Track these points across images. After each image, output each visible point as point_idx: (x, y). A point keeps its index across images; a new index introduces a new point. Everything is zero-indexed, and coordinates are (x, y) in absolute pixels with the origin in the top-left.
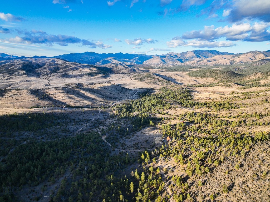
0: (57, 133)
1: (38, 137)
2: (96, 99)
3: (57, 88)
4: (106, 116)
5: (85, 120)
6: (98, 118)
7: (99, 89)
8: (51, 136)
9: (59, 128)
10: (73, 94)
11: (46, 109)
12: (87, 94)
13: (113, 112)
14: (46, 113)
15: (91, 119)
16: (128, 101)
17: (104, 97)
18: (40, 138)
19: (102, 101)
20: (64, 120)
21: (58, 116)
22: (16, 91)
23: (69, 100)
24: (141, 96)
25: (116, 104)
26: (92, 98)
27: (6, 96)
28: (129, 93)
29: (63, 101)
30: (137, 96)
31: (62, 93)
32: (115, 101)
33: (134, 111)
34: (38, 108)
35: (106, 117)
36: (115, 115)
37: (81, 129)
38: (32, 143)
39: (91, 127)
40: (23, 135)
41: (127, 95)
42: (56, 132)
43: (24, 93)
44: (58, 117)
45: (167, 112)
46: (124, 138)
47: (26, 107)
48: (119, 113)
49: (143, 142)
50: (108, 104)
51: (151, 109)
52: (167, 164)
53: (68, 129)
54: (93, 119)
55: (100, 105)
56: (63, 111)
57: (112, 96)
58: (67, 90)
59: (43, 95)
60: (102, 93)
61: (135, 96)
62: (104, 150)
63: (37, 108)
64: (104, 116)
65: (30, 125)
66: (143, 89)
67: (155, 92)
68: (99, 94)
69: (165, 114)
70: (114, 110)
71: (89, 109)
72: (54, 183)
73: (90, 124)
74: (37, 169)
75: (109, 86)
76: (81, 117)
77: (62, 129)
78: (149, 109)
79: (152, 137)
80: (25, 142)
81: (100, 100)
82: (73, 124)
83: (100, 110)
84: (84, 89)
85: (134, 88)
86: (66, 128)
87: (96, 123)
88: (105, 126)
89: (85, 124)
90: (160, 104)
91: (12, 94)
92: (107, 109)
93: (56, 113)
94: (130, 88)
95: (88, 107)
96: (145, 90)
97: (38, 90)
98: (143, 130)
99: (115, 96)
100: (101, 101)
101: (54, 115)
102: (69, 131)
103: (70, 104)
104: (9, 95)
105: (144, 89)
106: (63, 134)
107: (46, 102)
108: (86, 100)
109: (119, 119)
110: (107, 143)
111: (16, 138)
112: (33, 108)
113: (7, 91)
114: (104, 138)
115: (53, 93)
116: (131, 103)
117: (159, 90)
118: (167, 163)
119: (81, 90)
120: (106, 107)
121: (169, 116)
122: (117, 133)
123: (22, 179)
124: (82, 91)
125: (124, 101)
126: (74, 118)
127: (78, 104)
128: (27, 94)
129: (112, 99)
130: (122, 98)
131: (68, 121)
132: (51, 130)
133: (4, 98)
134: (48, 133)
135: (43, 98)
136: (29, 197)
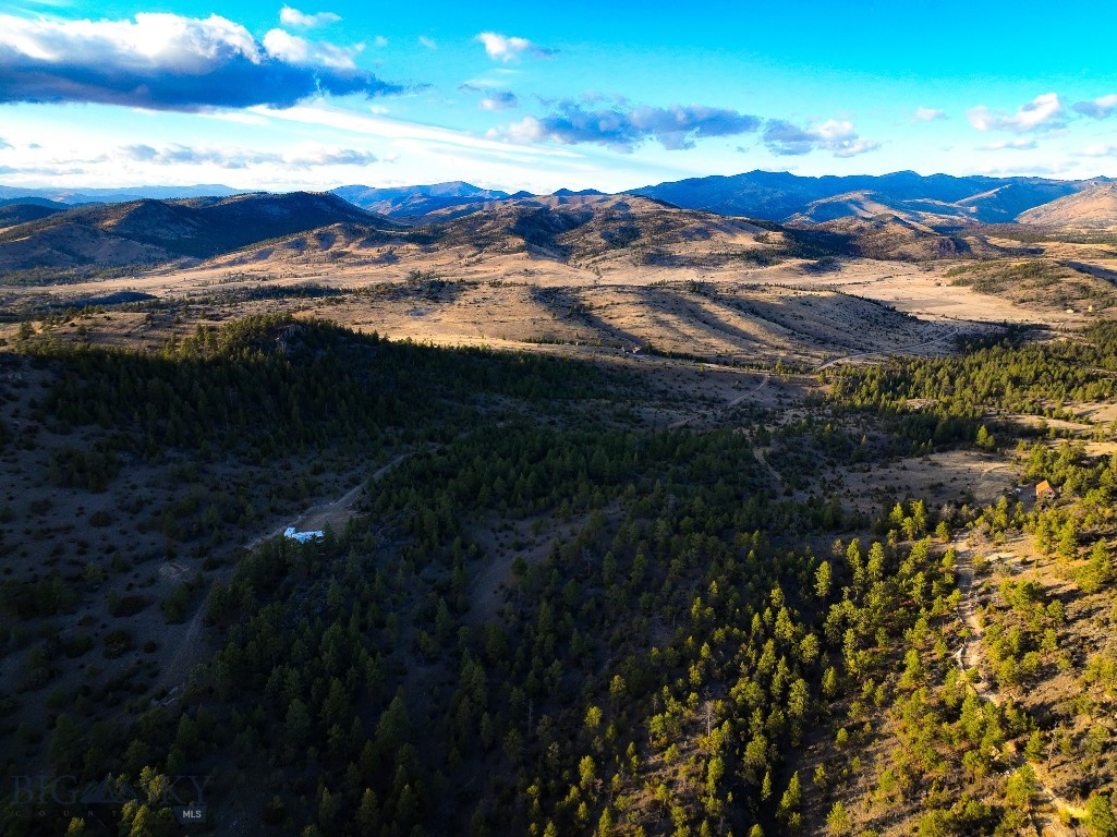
0: (597, 418)
1: (538, 416)
2: (761, 337)
3: (620, 289)
4: (789, 397)
5: (703, 398)
6: (753, 400)
7: (780, 303)
8: (580, 423)
9: (607, 406)
10: (674, 311)
11: (575, 348)
12: (725, 315)
13: (821, 389)
14: (573, 361)
15: (725, 400)
16: (900, 360)
17: (793, 334)
18: (545, 419)
19: (783, 349)
20: (629, 390)
21: (610, 373)
22: (492, 289)
23: (656, 331)
24: (969, 347)
25: (838, 364)
26: (744, 333)
27: (463, 303)
28: (911, 332)
29: (635, 332)
30: (951, 346)
31: (635, 304)
32: (838, 354)
33: (916, 395)
34: (551, 343)
35: (789, 401)
36: (828, 397)
37: (683, 423)
38: (521, 429)
39: (719, 421)
40: (498, 404)
41: (902, 338)
42: (596, 413)
43: (512, 297)
44: (610, 377)
45: (1084, 411)
46: (842, 470)
47: (513, 338)
48: (845, 394)
49: (922, 489)
50: (804, 359)
51: (1000, 394)
52: (997, 552)
53: (636, 414)
54: (736, 401)
55: (773, 359)
56: (630, 362)
57: (830, 333)
58: (654, 298)
59: (569, 307)
60: (789, 319)
61: (939, 344)
62: (753, 484)
63: (546, 342)
64: (779, 396)
65: (520, 381)
66: (987, 323)
67: (1046, 337)
68: (775, 321)
69: (1067, 419)
70: (827, 381)
71: (726, 368)
73: (719, 413)
75: (823, 298)
76: (689, 388)
77: (618, 411)
78: (989, 394)
79: (971, 478)
80: (502, 424)
81: (776, 344)
82: (659, 403)
83: (766, 374)
84: (717, 300)
85: (943, 319)
86: (632, 409)
87: (743, 415)
88: (776, 424)
89: (700, 411)
90: (1053, 381)
91: (479, 297)
92: (797, 375)
93: (603, 362)
94: (920, 317)
95: (720, 359)
96: (999, 328)
97: (558, 289)
98: (935, 457)
99: (842, 335)
100: (777, 348)
101: (598, 369)
102: (639, 421)
103: (657, 344)
104: (471, 299)
105: (993, 327)
106: (618, 424)
107: (578, 330)
108: (717, 336)
109: (839, 413)
110: (770, 468)
111: (478, 407)
112: (535, 342)
113: (466, 287)
114: (758, 453)
115: (604, 304)
116: (912, 366)
117: (1077, 331)
118: (1000, 548)
119: (707, 301)
120: (795, 370)
121: (1085, 426)
122: (816, 448)
124: (708, 306)
125: (879, 357)
126: (664, 388)
127: (685, 348)
128: (521, 298)
129: (830, 346)
130: (872, 345)
131: (642, 394)
132: (582, 407)
133: (455, 307)
134: (570, 413)
135: (570, 316)
136: (497, 539)
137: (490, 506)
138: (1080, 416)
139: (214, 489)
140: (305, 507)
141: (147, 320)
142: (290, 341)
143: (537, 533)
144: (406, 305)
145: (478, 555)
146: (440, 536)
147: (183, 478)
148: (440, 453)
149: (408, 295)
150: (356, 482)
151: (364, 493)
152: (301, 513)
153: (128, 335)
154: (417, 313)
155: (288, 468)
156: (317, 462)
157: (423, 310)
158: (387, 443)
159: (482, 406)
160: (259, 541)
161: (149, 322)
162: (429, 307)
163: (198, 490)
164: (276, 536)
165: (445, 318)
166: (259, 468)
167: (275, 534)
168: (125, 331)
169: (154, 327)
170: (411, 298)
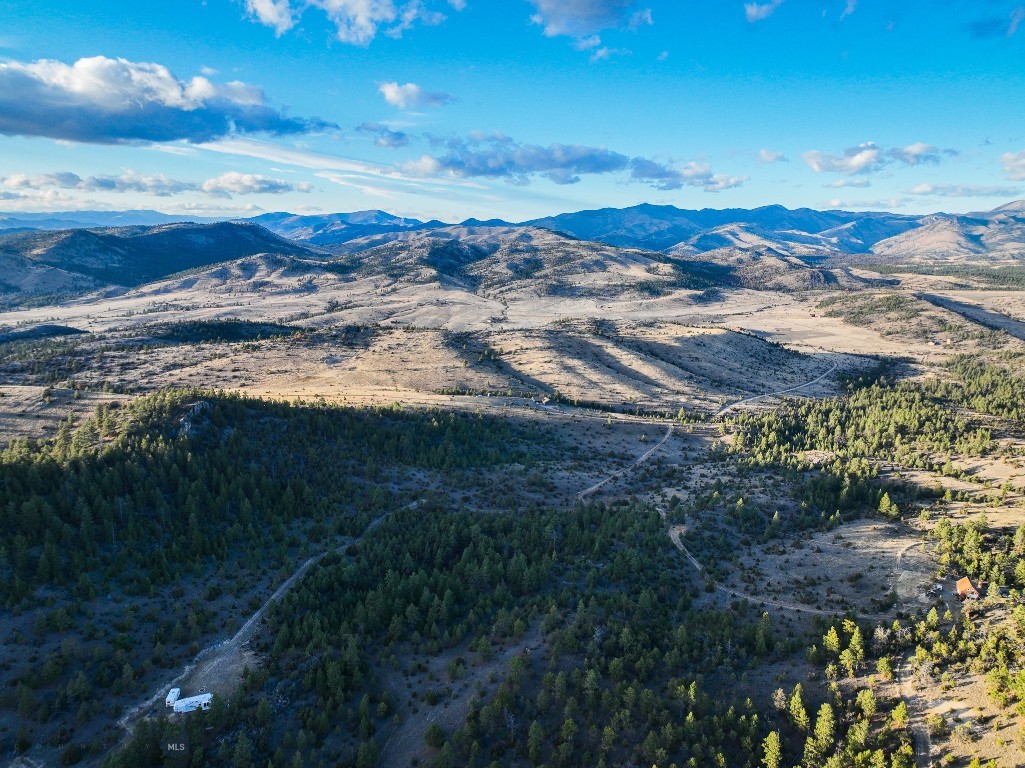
0: (511, 489)
1: (453, 491)
2: (661, 382)
3: (528, 333)
4: (693, 450)
5: (612, 455)
6: (660, 454)
7: (677, 344)
8: (495, 496)
9: (520, 473)
10: (579, 356)
11: (487, 400)
12: (628, 359)
13: (722, 439)
14: (484, 416)
15: (633, 457)
16: (791, 403)
17: (691, 377)
18: (458, 496)
19: (683, 393)
20: (540, 448)
21: (521, 429)
22: (405, 334)
23: (565, 377)
24: (851, 386)
25: (735, 410)
26: (646, 377)
27: (377, 349)
28: (796, 369)
29: (544, 379)
30: (833, 384)
31: (541, 349)
32: (734, 398)
33: (812, 447)
34: (464, 394)
35: (694, 454)
36: (730, 450)
37: (595, 488)
38: (434, 510)
39: (630, 484)
40: (411, 479)
41: (789, 377)
42: (510, 483)
43: (427, 341)
44: (521, 434)
45: (971, 466)
46: (757, 550)
47: (426, 388)
48: (746, 445)
49: (841, 581)
50: (704, 404)
51: (890, 445)
52: (949, 699)
53: (550, 480)
54: (644, 457)
55: (675, 405)
56: (541, 415)
57: (725, 374)
58: (562, 341)
59: (480, 353)
60: (686, 361)
61: (823, 382)
62: (674, 579)
63: (458, 393)
64: (684, 449)
65: (433, 448)
66: (861, 356)
67: (915, 372)
68: (673, 363)
69: (956, 476)
70: (728, 431)
71: (632, 418)
72: (488, 658)
73: (630, 474)
74: (441, 598)
75: (715, 336)
76: (599, 443)
77: (532, 478)
78: (880, 446)
79: (884, 564)
80: (415, 503)
81: (677, 388)
82: (569, 463)
83: (670, 424)
84: (619, 342)
85: (821, 351)
86: (545, 475)
87: (652, 474)
88: (686, 488)
89: (612, 472)
90: (936, 430)
91: (393, 342)
92: (699, 424)
93: (515, 418)
94: (802, 350)
95: (627, 408)
96: (873, 361)
97: (470, 334)
98: (844, 531)
99: (736, 377)
100: (678, 393)
101: (509, 424)
102: (551, 488)
103: (564, 391)
104: (385, 346)
105: (867, 360)
106: (532, 495)
107: (489, 379)
108: (621, 381)
109: (745, 472)
110: (688, 554)
111: (391, 485)
112: (448, 394)
113: (381, 332)
114: (675, 534)
115: (513, 349)
116: (803, 410)
117: (940, 365)
118: (950, 693)
119: (610, 345)
120: (697, 418)
121: (976, 486)
122: (729, 523)
123: (396, 620)
124: (611, 350)
125: (771, 400)
126: (574, 444)
127: (592, 396)
128: (435, 344)
129: (725, 388)
130: (763, 386)
131: (554, 452)
132: (494, 477)
133: (370, 353)
134: (484, 485)
135: (480, 363)
136: (410, 686)
137: (403, 638)
138: (969, 472)
139: (91, 637)
140: (194, 652)
141: (45, 396)
142: (195, 421)
143: (454, 677)
144: (322, 351)
145: (389, 713)
146: (345, 690)
147: (51, 627)
148: (351, 552)
149: (324, 341)
150: (254, 606)
151: (264, 622)
152: (190, 662)
153: (22, 415)
154: (332, 361)
155: (178, 595)
156: (214, 582)
157: (338, 358)
158: (294, 544)
159: (395, 483)
160: (135, 710)
161: (47, 399)
162: (344, 354)
163: (70, 643)
164: (158, 701)
165: (360, 366)
166: (145, 600)
167: (155, 698)
168: (19, 410)
169: (52, 404)
170: (326, 344)
